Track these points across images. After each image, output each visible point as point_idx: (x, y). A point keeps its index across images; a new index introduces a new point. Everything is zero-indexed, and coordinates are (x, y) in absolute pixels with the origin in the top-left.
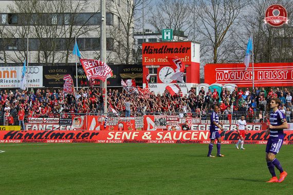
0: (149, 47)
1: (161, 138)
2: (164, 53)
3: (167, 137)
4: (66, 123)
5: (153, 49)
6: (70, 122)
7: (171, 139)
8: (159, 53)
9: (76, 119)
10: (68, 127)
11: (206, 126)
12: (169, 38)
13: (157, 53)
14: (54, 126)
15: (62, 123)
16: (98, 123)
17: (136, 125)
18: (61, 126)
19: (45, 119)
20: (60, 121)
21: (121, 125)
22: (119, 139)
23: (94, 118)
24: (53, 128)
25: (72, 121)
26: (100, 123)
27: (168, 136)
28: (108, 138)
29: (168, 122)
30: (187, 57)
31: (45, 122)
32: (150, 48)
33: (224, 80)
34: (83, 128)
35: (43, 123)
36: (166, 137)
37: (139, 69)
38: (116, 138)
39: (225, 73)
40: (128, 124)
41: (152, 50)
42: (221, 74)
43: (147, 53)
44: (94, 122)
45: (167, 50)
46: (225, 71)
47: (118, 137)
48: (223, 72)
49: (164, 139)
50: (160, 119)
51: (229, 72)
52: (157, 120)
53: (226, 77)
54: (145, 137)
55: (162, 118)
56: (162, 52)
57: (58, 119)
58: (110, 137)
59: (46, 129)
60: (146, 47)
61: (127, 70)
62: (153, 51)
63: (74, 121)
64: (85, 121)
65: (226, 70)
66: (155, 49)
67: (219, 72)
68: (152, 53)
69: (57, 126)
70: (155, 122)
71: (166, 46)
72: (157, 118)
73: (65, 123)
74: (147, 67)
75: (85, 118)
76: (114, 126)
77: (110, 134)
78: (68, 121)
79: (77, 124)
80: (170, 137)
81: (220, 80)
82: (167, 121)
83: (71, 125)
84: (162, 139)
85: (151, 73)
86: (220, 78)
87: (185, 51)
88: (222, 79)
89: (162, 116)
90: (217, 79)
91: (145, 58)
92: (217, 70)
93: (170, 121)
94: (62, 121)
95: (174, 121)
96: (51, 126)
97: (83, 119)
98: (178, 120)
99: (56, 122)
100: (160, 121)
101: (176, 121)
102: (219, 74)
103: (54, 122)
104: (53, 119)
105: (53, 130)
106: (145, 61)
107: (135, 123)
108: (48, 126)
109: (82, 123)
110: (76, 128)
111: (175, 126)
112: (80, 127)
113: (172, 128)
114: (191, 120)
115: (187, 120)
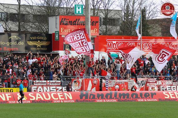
0: (65, 19)
2: (78, 25)
8: (73, 25)
9: (75, 82)
11: (176, 87)
12: (80, 12)
13: (71, 24)
14: (57, 88)
15: (63, 85)
17: (129, 86)
18: (63, 88)
19: (48, 81)
20: (61, 83)
23: (90, 81)
26: (95, 84)
30: (96, 30)
31: (48, 84)
33: (113, 49)
34: (82, 89)
35: (47, 85)
39: (114, 44)
40: (122, 86)
41: (67, 22)
42: (111, 44)
43: (63, 24)
45: (80, 23)
46: (114, 42)
48: (112, 42)
50: (142, 82)
51: (117, 43)
52: (140, 82)
53: (114, 47)
55: (143, 81)
57: (60, 81)
59: (50, 91)
60: (63, 19)
61: (34, 38)
63: (73, 83)
64: (82, 84)
65: (114, 41)
66: (70, 21)
67: (109, 42)
68: (67, 25)
69: (60, 88)
70: (138, 84)
71: (79, 19)
75: (83, 80)
76: (111, 87)
79: (76, 86)
82: (147, 83)
86: (109, 48)
87: (95, 24)
88: (111, 48)
89: (143, 79)
90: (108, 48)
91: (62, 28)
92: (108, 40)
93: (150, 83)
94: (63, 83)
95: (153, 83)
96: (55, 87)
97: (81, 82)
98: (156, 82)
99: (58, 84)
100: (142, 83)
101: (154, 83)
102: (109, 44)
103: (56, 84)
104: (55, 82)
105: (56, 91)
106: (62, 32)
107: (128, 84)
108: (51, 88)
109: (80, 85)
110: (76, 89)
111: (154, 87)
112: (79, 89)
113: (152, 89)
114: (165, 82)
115: (162, 82)
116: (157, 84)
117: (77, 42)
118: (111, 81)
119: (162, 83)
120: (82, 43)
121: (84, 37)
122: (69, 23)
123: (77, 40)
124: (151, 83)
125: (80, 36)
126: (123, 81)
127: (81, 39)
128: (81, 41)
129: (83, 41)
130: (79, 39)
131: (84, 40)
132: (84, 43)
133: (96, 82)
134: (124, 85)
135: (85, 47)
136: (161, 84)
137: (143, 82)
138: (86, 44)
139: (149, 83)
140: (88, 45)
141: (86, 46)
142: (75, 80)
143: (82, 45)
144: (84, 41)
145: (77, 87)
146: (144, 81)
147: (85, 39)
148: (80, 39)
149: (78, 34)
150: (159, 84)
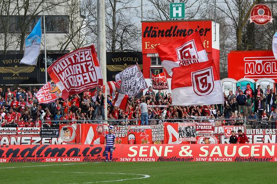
0: (151, 28)
1: (206, 155)
2: (174, 36)
3: (216, 153)
4: (51, 135)
5: (157, 30)
6: (57, 133)
7: (221, 155)
8: (166, 36)
9: (65, 129)
10: (54, 140)
11: (253, 137)
12: (180, 15)
13: (162, 36)
14: (33, 139)
15: (44, 134)
16: (97, 134)
17: (154, 136)
18: (44, 139)
19: (19, 129)
20: (41, 131)
21: (132, 137)
22: (146, 155)
23: (91, 127)
24: (32, 141)
25: (59, 131)
26: (100, 133)
27: (216, 151)
28: (129, 155)
29: (197, 132)
30: (206, 42)
31: (19, 133)
32: (153, 29)
33: (255, 74)
35: (17, 134)
36: (213, 153)
37: (134, 59)
38: (141, 155)
39: (259, 64)
40: (141, 135)
41: (156, 32)
42: (252, 65)
43: (148, 36)
44: (91, 133)
45: (177, 33)
46: (257, 62)
47: (144, 153)
48: (255, 62)
49: (211, 155)
50: (186, 128)
51: (263, 62)
52: (183, 129)
53: (259, 70)
54: (183, 153)
55: (189, 127)
56: (170, 35)
57: (39, 129)
58: (133, 153)
59: (21, 143)
60: (147, 27)
61: (117, 60)
62: (157, 34)
64: (78, 131)
65: (259, 59)
66: (160, 31)
67: (249, 62)
68: (156, 37)
69: (38, 139)
70: (179, 131)
71: (176, 27)
72: (182, 126)
73: (49, 135)
74: (148, 56)
75: (78, 127)
76: (121, 138)
77: (131, 149)
78: (52, 131)
79: (67, 136)
80: (219, 153)
81: (250, 74)
82: (197, 130)
83: (58, 136)
84: (208, 157)
85: (154, 63)
86: (250, 71)
87: (204, 33)
88: (252, 72)
89: (190, 124)
90: (247, 72)
91: (146, 43)
92: (246, 59)
93: (201, 130)
94: (44, 131)
95: (208, 130)
96: (29, 138)
97: (76, 129)
98: (213, 129)
99: (36, 133)
100: (187, 131)
101: (210, 130)
102: (249, 66)
103: (32, 133)
104: (31, 129)
105: (31, 144)
106: (146, 48)
107: (153, 133)
108: (24, 138)
109: (74, 134)
110: (65, 140)
111: (208, 137)
112: (71, 140)
113: (204, 140)
114: (231, 128)
115: (226, 128)
116: (216, 132)
117: (79, 65)
118: (120, 128)
119: (226, 131)
120: (87, 66)
121: (90, 59)
122: (159, 33)
123: (79, 61)
124: (203, 130)
125: (85, 55)
126: (141, 127)
127: (86, 61)
128: (85, 63)
129: (88, 63)
130: (82, 61)
131: (91, 62)
132: (89, 67)
133: (101, 129)
134: (143, 134)
135: (90, 73)
136: (223, 132)
137: (188, 129)
138: (93, 69)
139: (199, 130)
140: (95, 71)
141: (92, 72)
142: (65, 127)
143: (85, 71)
144: (90, 64)
145: (68, 138)
146: (191, 128)
147: (91, 60)
148: (84, 60)
149: (83, 53)
150: (220, 132)
